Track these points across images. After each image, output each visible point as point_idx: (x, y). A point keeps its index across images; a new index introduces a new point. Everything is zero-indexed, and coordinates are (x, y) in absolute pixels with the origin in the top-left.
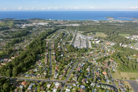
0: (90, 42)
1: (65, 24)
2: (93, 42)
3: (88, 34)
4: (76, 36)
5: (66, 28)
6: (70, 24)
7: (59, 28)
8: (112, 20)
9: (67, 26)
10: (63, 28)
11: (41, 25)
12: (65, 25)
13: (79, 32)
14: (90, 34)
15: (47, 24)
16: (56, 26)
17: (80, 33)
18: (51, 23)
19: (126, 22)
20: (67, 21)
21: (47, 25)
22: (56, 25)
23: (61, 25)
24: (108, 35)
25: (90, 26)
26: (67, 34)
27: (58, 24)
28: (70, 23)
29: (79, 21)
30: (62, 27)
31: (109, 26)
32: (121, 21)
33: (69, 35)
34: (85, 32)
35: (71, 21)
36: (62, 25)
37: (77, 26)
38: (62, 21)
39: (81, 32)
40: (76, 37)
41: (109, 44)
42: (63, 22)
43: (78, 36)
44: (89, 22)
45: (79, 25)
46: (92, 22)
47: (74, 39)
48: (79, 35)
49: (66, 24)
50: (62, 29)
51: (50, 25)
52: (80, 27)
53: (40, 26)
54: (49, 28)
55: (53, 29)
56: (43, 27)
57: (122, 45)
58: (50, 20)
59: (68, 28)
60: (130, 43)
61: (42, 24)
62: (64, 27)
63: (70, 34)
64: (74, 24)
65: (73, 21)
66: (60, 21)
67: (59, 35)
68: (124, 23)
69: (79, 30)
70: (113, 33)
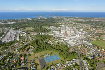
0: (18, 36)
2: (21, 35)
3: (19, 29)
4: (7, 32)
6: (6, 22)
8: (40, 17)
14: (21, 29)
17: (13, 29)
19: (49, 19)
24: (35, 28)
25: (23, 23)
29: (15, 20)
31: (37, 21)
32: (46, 18)
35: (8, 20)
37: (11, 24)
39: (14, 28)
40: (8, 34)
41: (33, 35)
43: (9, 32)
44: (23, 20)
45: (14, 23)
46: (25, 20)
47: (5, 35)
48: (12, 31)
49: (2, 23)
57: (42, 34)
59: (2, 26)
60: (47, 32)
63: (2, 31)
64: (10, 22)
68: (48, 19)
69: (12, 27)
70: (38, 26)
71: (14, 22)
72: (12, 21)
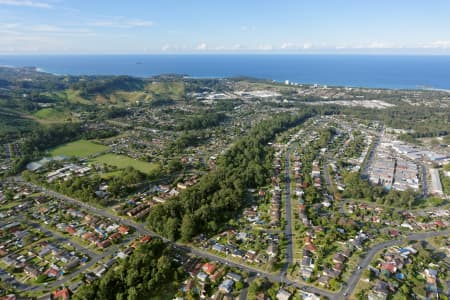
0: (433, 173)
1: (335, 100)
3: (426, 141)
4: (376, 142)
5: (338, 113)
6: (355, 99)
7: (315, 112)
9: (345, 107)
10: (330, 114)
11: (257, 99)
12: (337, 102)
13: (390, 130)
14: (435, 143)
15: (276, 95)
16: (307, 103)
17: (393, 133)
18: (289, 94)
20: (342, 91)
21: (279, 98)
22: (306, 101)
23: (323, 100)
25: (433, 111)
26: (344, 135)
27: (312, 99)
28: (353, 96)
29: (389, 92)
30: (326, 110)
33: (352, 136)
34: (412, 131)
35: (357, 90)
36: (327, 100)
37: (379, 107)
38: (325, 87)
39: (397, 131)
40: (378, 148)
42: (329, 91)
43: (384, 145)
44: (429, 96)
45: (388, 105)
46: (440, 96)
47: (371, 154)
48: (390, 143)
49: (341, 99)
50: (326, 114)
51: (285, 101)
52: (391, 113)
53: (255, 99)
54: (284, 110)
55: (295, 112)
56: (264, 103)
58: (287, 82)
59: (348, 114)
61: (263, 94)
62: (334, 110)
63: (356, 134)
64: (370, 99)
65: (364, 91)
66: (320, 88)
67: (315, 133)
69: (389, 124)
71: (388, 102)
72: (378, 97)
